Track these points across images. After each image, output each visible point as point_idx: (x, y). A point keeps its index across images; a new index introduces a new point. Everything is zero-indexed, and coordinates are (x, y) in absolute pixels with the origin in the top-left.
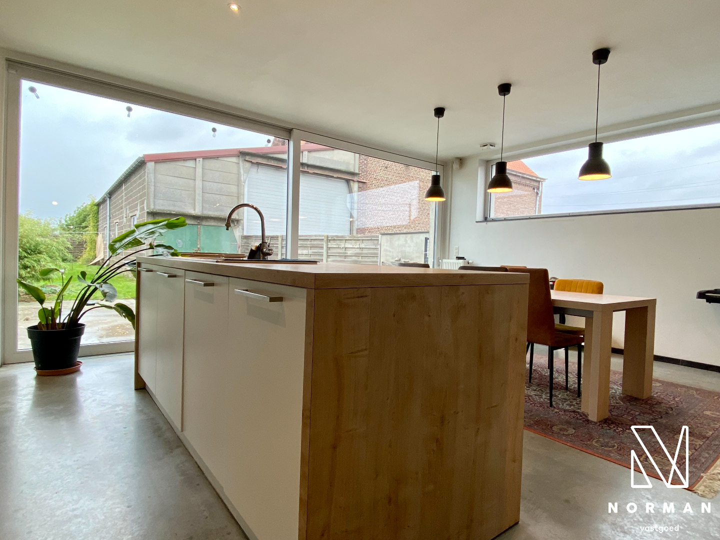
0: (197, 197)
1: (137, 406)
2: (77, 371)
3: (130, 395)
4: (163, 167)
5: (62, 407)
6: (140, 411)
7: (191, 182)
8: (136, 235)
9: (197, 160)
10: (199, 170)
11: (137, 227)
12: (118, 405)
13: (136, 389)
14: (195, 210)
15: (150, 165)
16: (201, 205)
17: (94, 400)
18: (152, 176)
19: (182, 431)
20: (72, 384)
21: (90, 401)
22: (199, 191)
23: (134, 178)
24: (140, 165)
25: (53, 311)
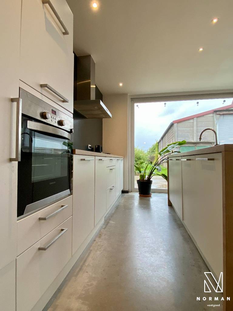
0: (194, 135)
1: (169, 211)
2: (150, 196)
3: (166, 207)
4: (180, 124)
5: (145, 206)
6: (170, 213)
7: (192, 128)
8: (168, 149)
9: (194, 119)
10: (195, 123)
11: (168, 146)
12: (162, 209)
13: (169, 205)
14: (193, 140)
15: (175, 125)
16: (196, 137)
17: (155, 206)
18: (176, 129)
19: (183, 220)
20: (149, 200)
21: (154, 206)
22: (195, 132)
23: (170, 131)
24: (172, 125)
25: (143, 175)
